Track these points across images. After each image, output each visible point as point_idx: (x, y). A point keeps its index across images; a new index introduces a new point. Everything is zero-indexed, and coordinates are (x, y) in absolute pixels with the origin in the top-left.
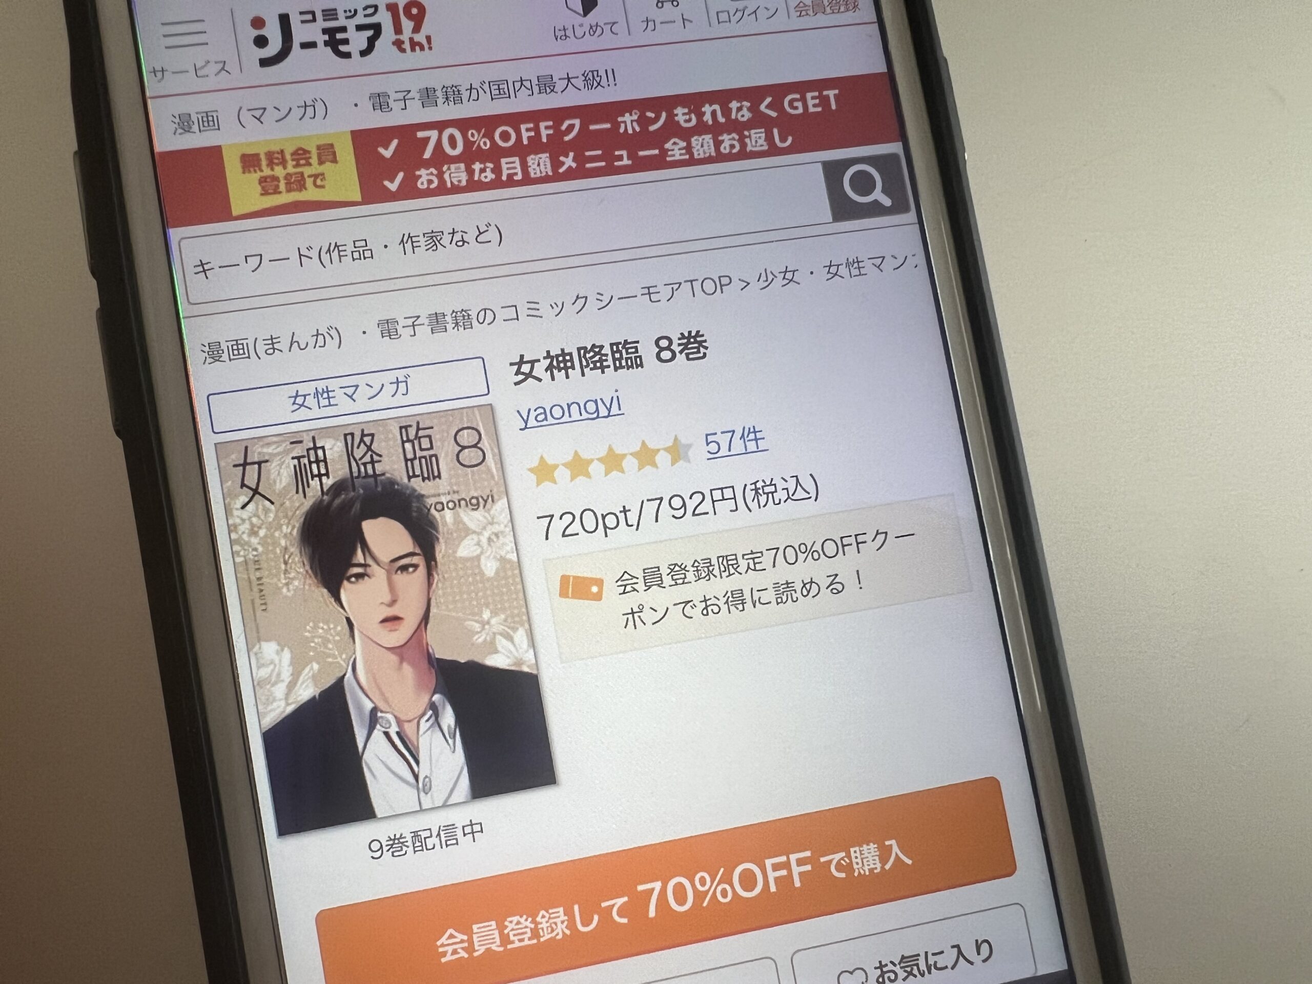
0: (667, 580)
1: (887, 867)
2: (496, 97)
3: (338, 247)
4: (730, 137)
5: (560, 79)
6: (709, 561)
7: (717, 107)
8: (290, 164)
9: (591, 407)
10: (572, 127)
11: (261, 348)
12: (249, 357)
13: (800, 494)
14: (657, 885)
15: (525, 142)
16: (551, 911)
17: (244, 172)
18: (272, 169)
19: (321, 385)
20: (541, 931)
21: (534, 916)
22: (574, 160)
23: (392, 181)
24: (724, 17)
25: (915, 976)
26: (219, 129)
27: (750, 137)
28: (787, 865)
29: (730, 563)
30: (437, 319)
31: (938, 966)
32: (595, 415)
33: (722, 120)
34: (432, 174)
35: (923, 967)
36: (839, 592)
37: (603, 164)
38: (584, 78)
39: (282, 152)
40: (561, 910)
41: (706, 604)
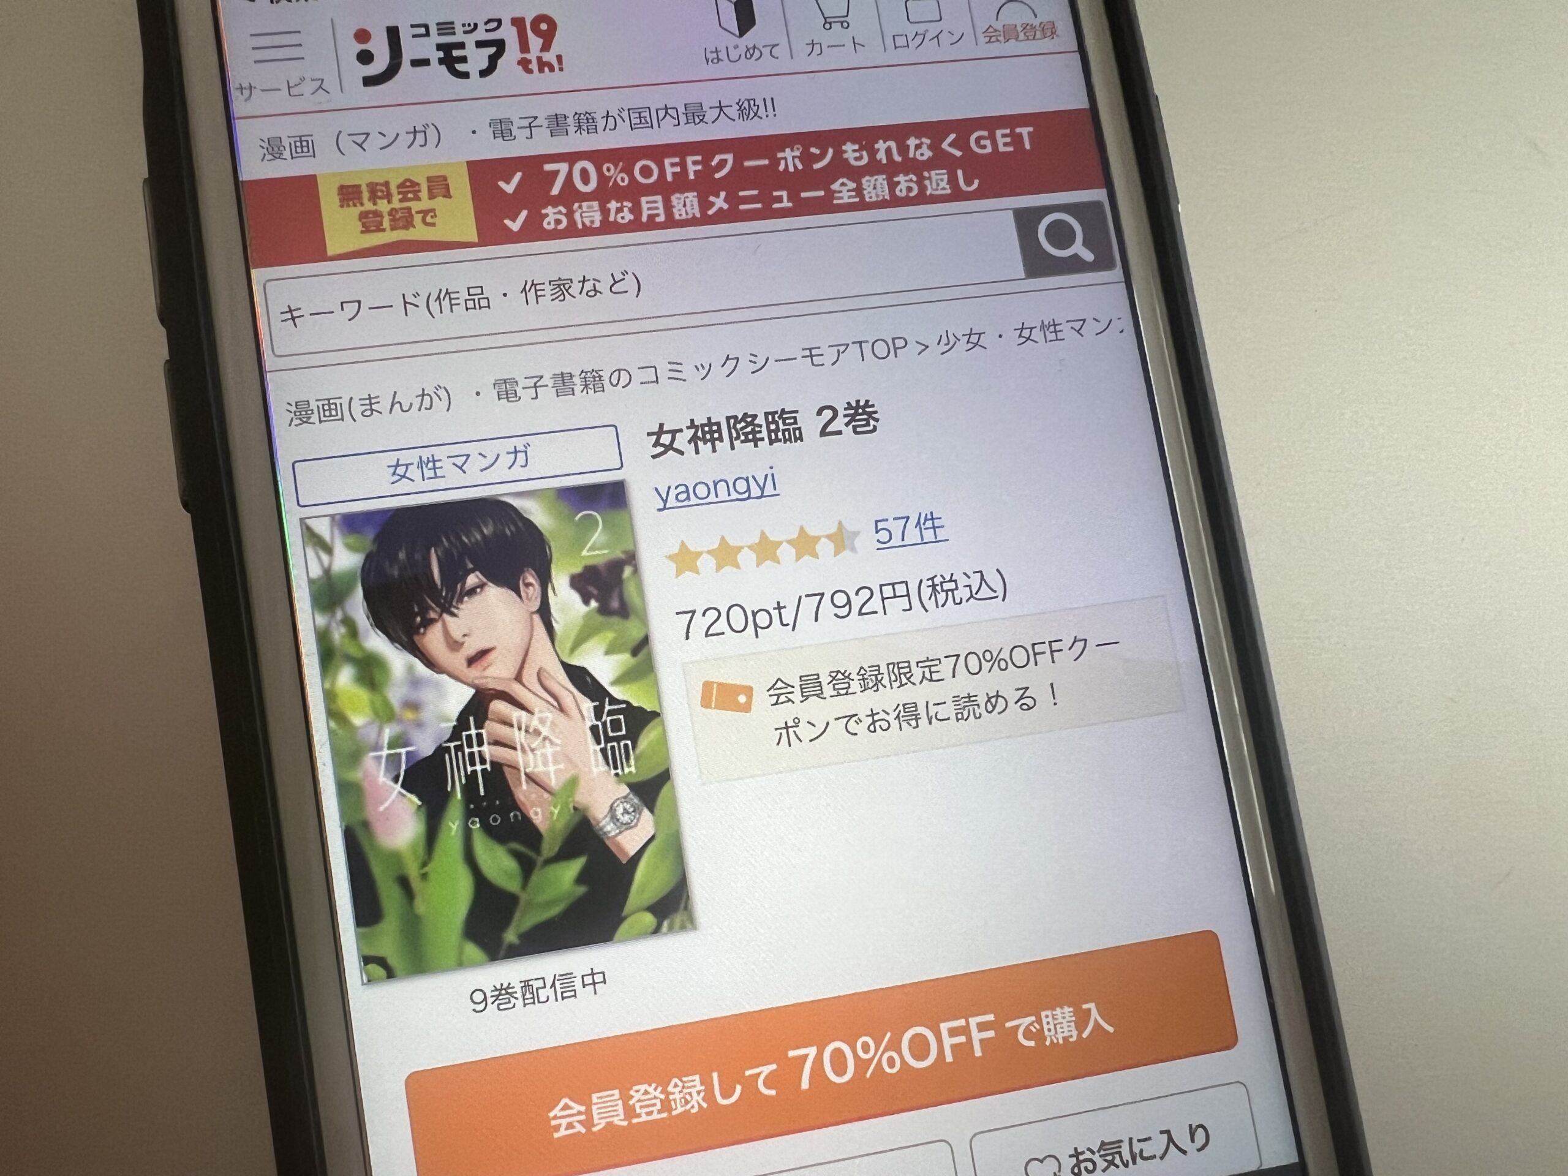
0: (828, 690)
1: (1085, 1035)
2: (636, 126)
3: (449, 294)
4: (907, 178)
5: (711, 108)
6: (877, 668)
7: (892, 144)
8: (396, 198)
9: (741, 486)
10: (723, 163)
11: (357, 409)
12: (342, 419)
13: (985, 592)
14: (812, 1051)
15: (669, 178)
16: (685, 1079)
17: (342, 206)
18: (375, 204)
19: (426, 454)
20: (673, 1103)
21: (664, 1084)
22: (726, 200)
23: (514, 219)
24: (901, 41)
25: (1117, 1167)
26: (314, 157)
27: (930, 178)
28: (965, 1031)
29: (902, 671)
30: (563, 380)
31: (1145, 1155)
32: (746, 496)
33: (897, 158)
34: (560, 212)
35: (1127, 1156)
36: (1029, 708)
37: (759, 206)
38: (738, 108)
39: (387, 184)
40: (697, 1077)
41: (873, 718)
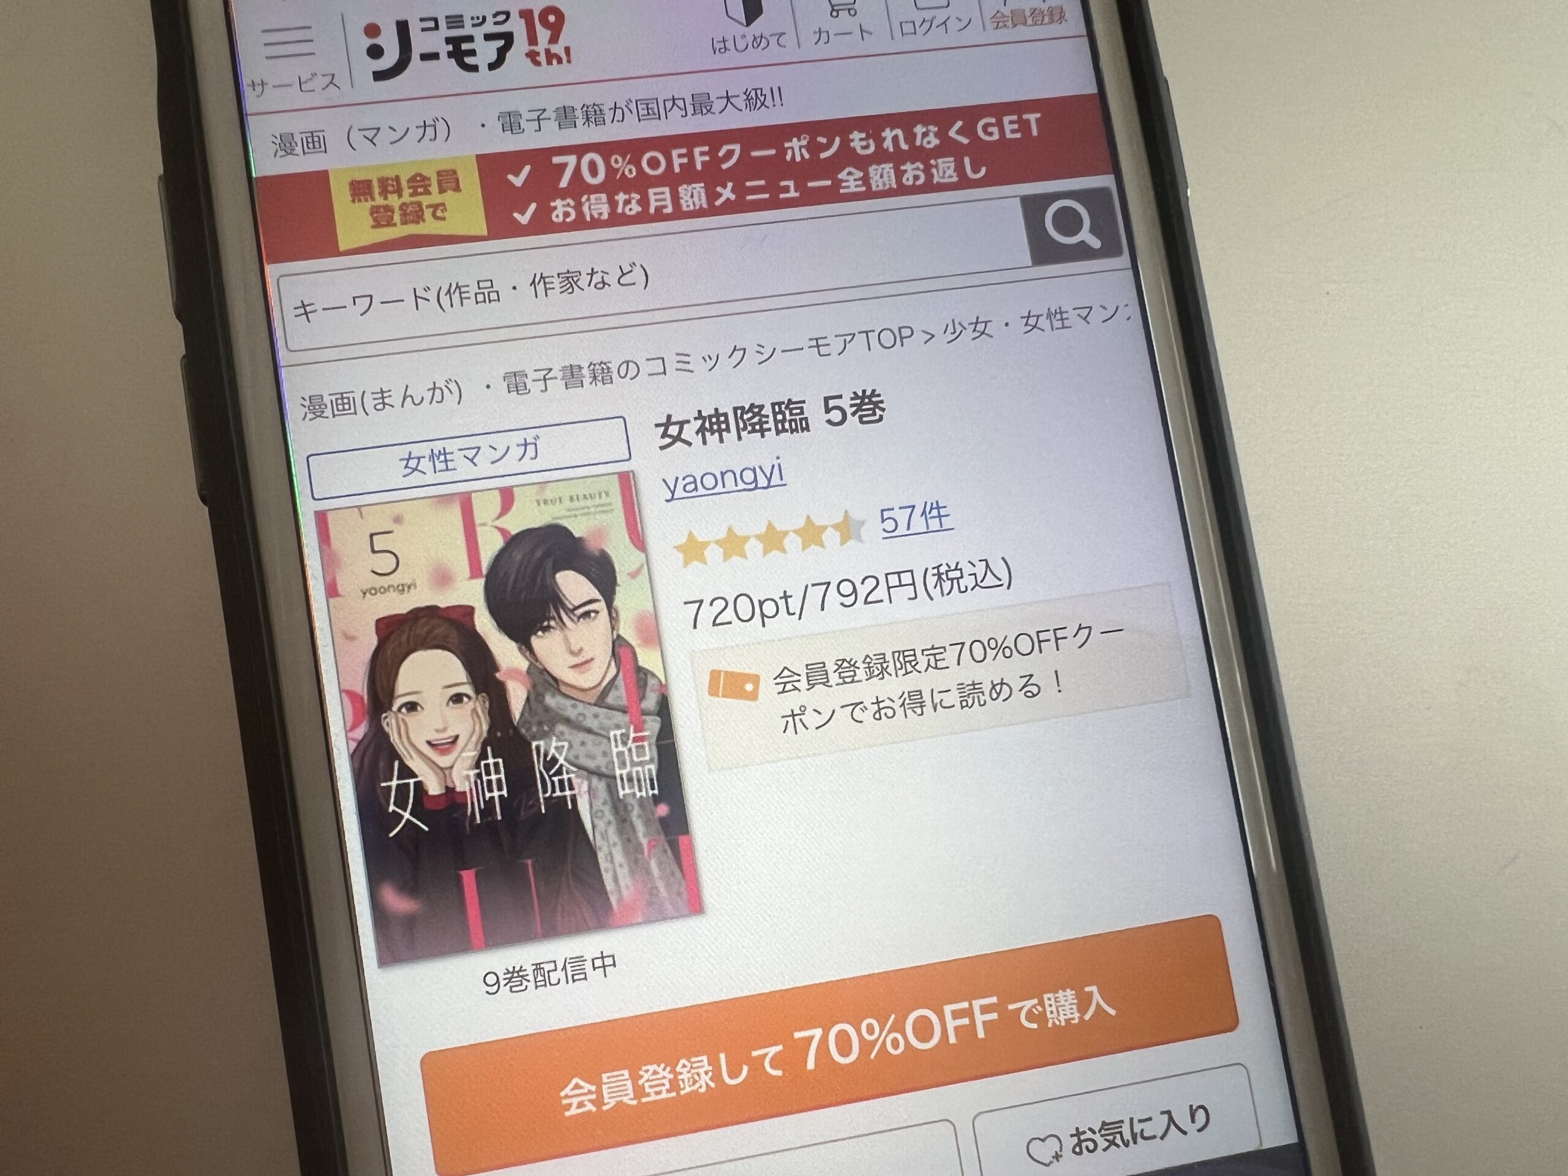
0: (834, 679)
1: (1087, 1017)
3: (459, 287)
4: (914, 166)
5: (718, 98)
6: (882, 656)
7: (899, 132)
8: (406, 192)
10: (730, 154)
11: (369, 403)
12: (355, 413)
13: (990, 580)
14: (818, 1033)
15: (677, 169)
16: (693, 1060)
17: (353, 201)
18: (386, 198)
19: (438, 446)
20: (681, 1083)
21: (673, 1064)
22: (733, 191)
23: (523, 212)
24: (908, 28)
25: (1118, 1146)
26: (326, 152)
27: (936, 166)
28: (969, 1013)
29: (907, 659)
30: (572, 372)
31: (1146, 1135)
32: (754, 485)
33: (904, 146)
34: (568, 205)
35: (1127, 1136)
36: (1034, 695)
37: (767, 196)
38: (746, 97)
39: (397, 178)
40: (704, 1058)
41: (878, 706)
